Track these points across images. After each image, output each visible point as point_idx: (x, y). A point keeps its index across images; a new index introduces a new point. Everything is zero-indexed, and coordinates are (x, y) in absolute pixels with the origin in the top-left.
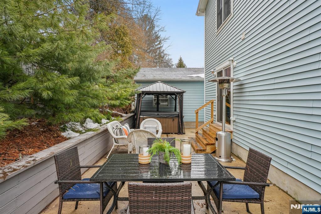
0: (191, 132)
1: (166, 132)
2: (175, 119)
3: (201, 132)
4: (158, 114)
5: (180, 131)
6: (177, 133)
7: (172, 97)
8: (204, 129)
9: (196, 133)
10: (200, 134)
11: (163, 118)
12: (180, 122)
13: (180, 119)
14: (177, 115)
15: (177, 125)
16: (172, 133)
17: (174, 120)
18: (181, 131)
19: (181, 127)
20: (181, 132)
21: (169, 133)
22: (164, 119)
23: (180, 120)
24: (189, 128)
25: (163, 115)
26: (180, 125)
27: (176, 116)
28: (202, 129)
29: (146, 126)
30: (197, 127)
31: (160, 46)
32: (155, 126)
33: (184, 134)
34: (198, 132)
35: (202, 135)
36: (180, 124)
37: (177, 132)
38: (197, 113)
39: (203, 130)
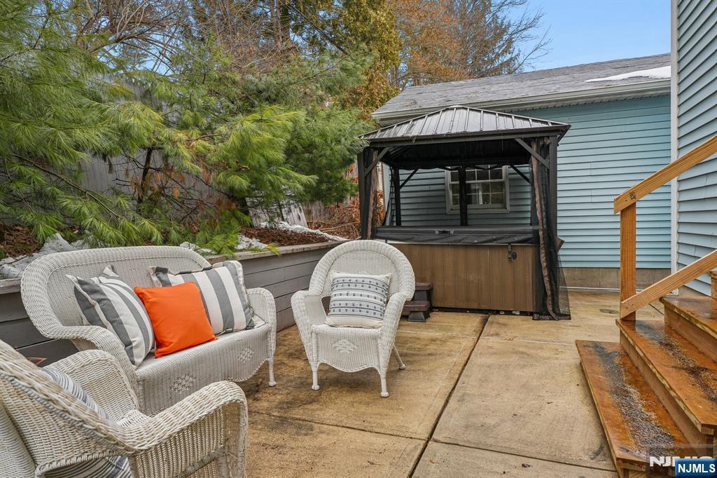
0: (601, 310)
1: (484, 307)
2: (519, 252)
3: (652, 316)
4: (444, 232)
5: (544, 305)
6: (532, 314)
7: (519, 172)
8: (670, 298)
9: (624, 320)
10: (647, 327)
11: (466, 246)
12: (544, 264)
13: (543, 252)
14: (530, 236)
15: (529, 279)
16: (509, 313)
17: (514, 256)
18: (549, 302)
19: (547, 286)
20: (550, 308)
21: (497, 312)
22: (472, 253)
23: (542, 255)
24: (595, 294)
25: (464, 236)
26: (546, 279)
27: (523, 237)
28: (661, 299)
29: (336, 275)
30: (625, 292)
31: (508, 56)
32: (382, 277)
33: (567, 316)
34: (633, 314)
35: (662, 335)
36: (545, 273)
37: (530, 309)
38: (627, 211)
39: (669, 308)
